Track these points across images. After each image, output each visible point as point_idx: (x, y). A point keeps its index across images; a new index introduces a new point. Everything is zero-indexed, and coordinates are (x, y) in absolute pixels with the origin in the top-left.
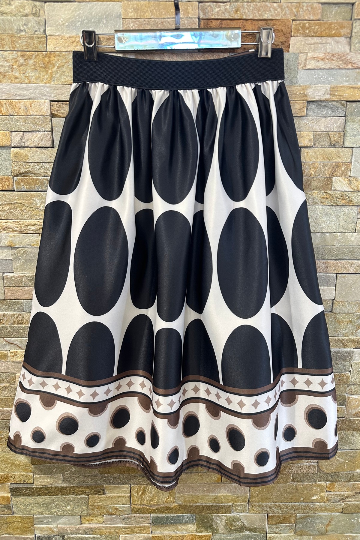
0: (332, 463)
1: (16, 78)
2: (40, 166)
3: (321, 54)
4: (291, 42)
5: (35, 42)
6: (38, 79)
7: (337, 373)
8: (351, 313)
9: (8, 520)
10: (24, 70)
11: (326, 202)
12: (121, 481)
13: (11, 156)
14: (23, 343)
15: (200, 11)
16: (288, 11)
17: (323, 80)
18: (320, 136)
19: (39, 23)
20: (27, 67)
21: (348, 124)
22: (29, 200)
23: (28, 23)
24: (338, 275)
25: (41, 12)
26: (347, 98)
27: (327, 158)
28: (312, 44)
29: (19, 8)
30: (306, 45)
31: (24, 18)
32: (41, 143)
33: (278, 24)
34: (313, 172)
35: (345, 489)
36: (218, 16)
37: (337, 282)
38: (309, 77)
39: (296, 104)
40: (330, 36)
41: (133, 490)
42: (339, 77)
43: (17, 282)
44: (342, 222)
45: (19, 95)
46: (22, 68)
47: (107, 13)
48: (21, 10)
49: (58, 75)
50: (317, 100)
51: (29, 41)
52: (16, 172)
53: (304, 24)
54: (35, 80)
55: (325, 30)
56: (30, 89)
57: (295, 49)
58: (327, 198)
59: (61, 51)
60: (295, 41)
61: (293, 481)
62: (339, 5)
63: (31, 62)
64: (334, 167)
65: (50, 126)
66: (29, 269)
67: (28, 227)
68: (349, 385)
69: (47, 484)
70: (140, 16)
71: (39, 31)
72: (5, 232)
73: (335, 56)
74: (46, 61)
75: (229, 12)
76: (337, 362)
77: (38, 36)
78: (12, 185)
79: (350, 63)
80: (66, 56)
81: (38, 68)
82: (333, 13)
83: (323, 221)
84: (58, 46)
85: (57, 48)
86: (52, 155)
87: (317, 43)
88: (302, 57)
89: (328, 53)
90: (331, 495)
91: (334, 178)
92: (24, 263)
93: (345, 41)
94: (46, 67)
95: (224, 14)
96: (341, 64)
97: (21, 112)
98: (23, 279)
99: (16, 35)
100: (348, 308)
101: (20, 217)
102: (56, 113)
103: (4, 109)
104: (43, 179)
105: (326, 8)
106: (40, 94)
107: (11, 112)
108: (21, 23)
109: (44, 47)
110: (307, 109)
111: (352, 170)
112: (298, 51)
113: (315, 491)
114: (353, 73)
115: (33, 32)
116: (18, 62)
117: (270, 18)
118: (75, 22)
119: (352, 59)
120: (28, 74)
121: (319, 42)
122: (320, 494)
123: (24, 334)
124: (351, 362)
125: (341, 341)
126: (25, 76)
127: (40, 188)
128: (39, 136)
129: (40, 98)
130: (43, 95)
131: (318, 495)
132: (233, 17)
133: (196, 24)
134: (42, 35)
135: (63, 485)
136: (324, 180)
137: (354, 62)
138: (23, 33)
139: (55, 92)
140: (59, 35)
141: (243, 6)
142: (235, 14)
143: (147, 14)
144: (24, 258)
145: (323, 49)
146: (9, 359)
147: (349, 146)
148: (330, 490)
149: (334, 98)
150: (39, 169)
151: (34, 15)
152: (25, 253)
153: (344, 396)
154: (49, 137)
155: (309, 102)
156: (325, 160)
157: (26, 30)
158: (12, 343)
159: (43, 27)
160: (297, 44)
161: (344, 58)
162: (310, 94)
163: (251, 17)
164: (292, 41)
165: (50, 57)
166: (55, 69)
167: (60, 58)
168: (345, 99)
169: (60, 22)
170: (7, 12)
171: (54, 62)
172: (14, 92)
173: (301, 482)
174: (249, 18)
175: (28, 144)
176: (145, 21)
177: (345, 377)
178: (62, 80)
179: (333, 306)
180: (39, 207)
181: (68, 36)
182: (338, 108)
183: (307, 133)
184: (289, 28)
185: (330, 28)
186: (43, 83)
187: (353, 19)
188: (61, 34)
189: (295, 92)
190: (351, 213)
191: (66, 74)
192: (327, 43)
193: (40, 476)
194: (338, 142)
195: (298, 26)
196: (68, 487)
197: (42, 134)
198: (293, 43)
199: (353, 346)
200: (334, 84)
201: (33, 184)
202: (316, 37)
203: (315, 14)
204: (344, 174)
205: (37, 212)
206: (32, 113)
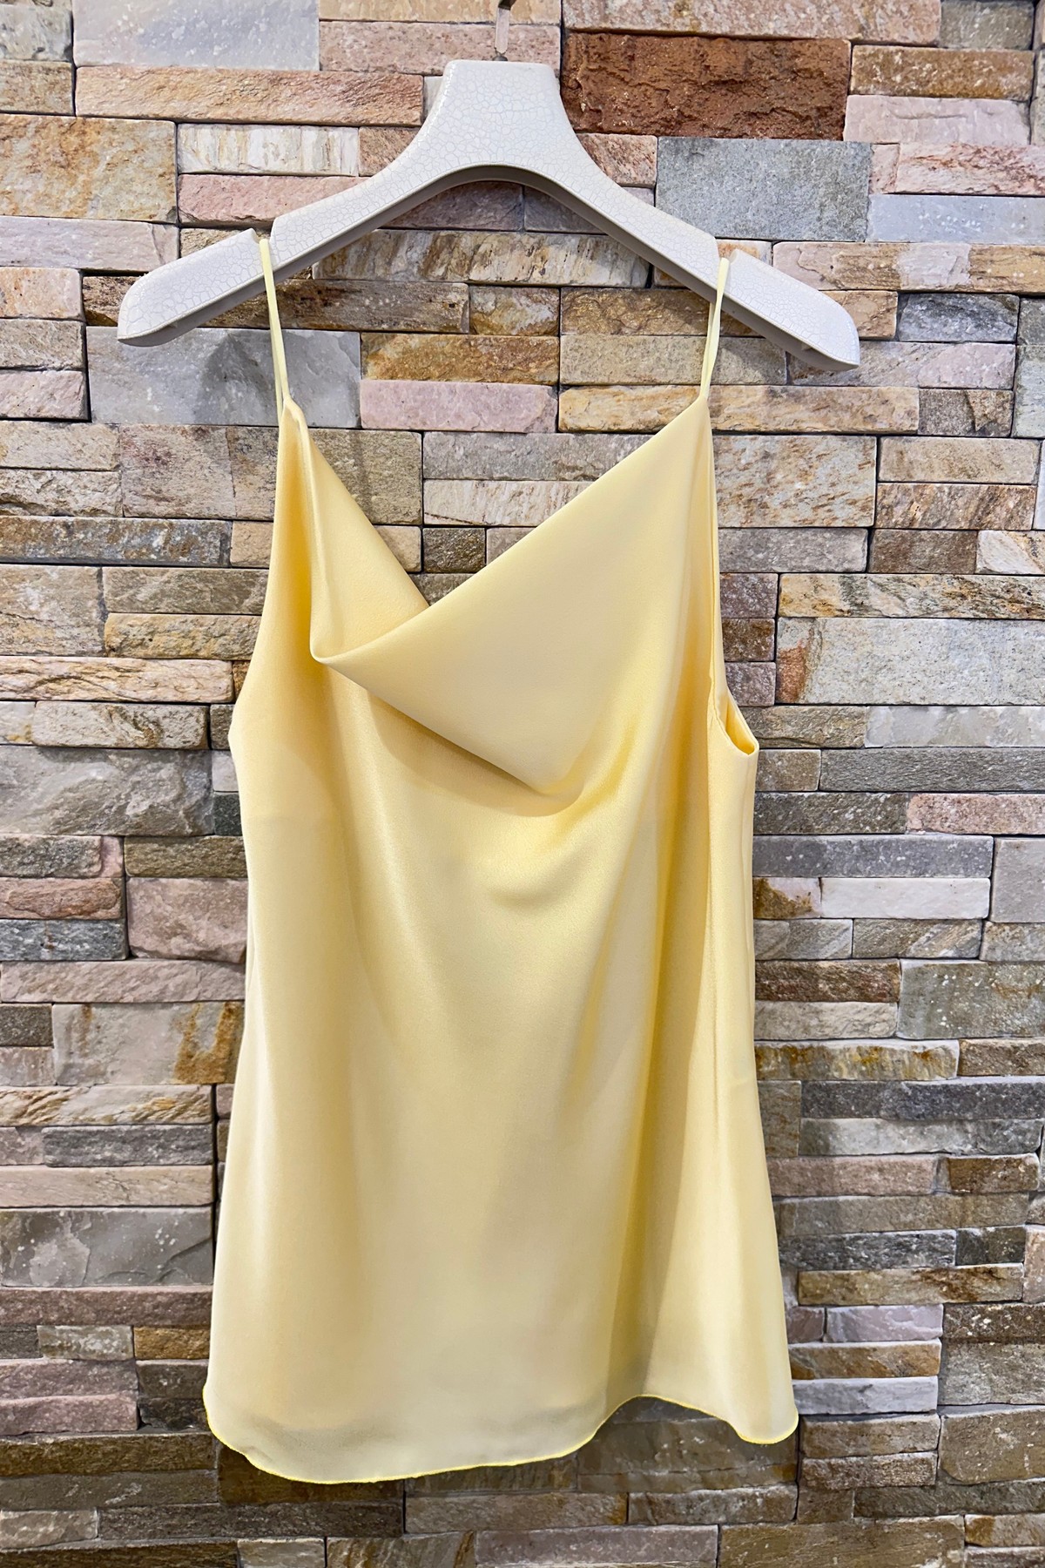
0: (983, 1450)
2: (43, 479)
3: (940, 147)
4: (847, 112)
5: (37, 83)
6: (42, 202)
7: (997, 1157)
8: (1041, 963)
12: (295, 1525)
15: (565, 5)
16: (840, 14)
17: (947, 229)
18: (940, 401)
19: (50, 24)
20: (8, 160)
21: (1025, 364)
22: (5, 589)
23: (15, 22)
24: (998, 840)
26: (1023, 285)
27: (963, 470)
28: (913, 118)
30: (895, 119)
31: (2, 7)
32: (47, 408)
33: (808, 53)
34: (919, 515)
35: (1024, 1536)
36: (623, 20)
37: (997, 864)
38: (903, 218)
39: (863, 299)
40: (966, 96)
41: (334, 1556)
42: (997, 221)
44: (1007, 671)
47: (272, 2)
49: (108, 191)
50: (931, 288)
51: (15, 81)
53: (889, 55)
54: (32, 205)
55: (951, 77)
56: (16, 231)
57: (861, 129)
58: (963, 597)
59: (121, 114)
60: (861, 107)
61: (858, 1513)
62: (993, 3)
63: (22, 146)
64: (982, 499)
65: (79, 352)
68: (1034, 1195)
69: (47, 1542)
70: (376, 12)
71: (51, 51)
73: (985, 153)
74: (70, 144)
75: (658, 12)
76: (997, 1120)
77: (47, 64)
79: (1031, 177)
80: (137, 132)
81: (44, 167)
82: (976, 26)
83: (951, 669)
84: (111, 98)
85: (106, 105)
86: (84, 445)
87: (930, 115)
88: (883, 156)
89: (964, 146)
90: (982, 1556)
91: (983, 534)
93: (1013, 113)
94: (69, 165)
95: (642, 17)
96: (1002, 180)
100: (1030, 945)
102: (98, 310)
104: (52, 523)
105: (954, 11)
106: (49, 248)
109: (66, 102)
110: (899, 316)
111: (1038, 508)
112: (870, 139)
113: (929, 1544)
114: (1038, 210)
115: (32, 52)
117: (785, 32)
118: (167, 24)
119: (1037, 167)
120: (12, 184)
121: (933, 112)
122: (944, 1554)
125: (1009, 1051)
127: (42, 551)
128: (43, 383)
129: (49, 261)
130: (57, 253)
131: (940, 1559)
132: (668, 25)
133: (551, 43)
134: (59, 64)
135: (99, 1543)
136: (954, 538)
137: (1040, 175)
139: (97, 244)
140: (114, 66)
142: (676, 17)
143: (398, 7)
145: (946, 134)
147: (1028, 435)
148: (977, 1542)
149: (982, 285)
150: (38, 491)
153: (1021, 1230)
154: (77, 385)
155: (905, 296)
156: (955, 476)
157: (9, 46)
159: (64, 37)
160: (867, 115)
161: (1012, 161)
162: (907, 268)
163: (725, 29)
164: (853, 106)
165: (84, 133)
166: (99, 171)
167: (116, 137)
168: (1015, 289)
169: (120, 23)
171: (95, 150)
173: (885, 1516)
174: (719, 32)
175: (4, 409)
176: (391, 28)
177: (1021, 1169)
178: (123, 207)
179: (982, 940)
180: (38, 613)
181: (146, 68)
182: (993, 315)
183: (899, 389)
184: (842, 65)
185: (967, 69)
186: (60, 214)
187: (1036, 45)
188: (122, 62)
189: (862, 263)
190: (1037, 645)
191: (134, 189)
192: (960, 116)
193: (23, 1513)
194: (995, 421)
195: (869, 60)
196: (117, 1551)
197: (53, 377)
198: (855, 112)
200: (983, 241)
201: (19, 537)
202: (924, 96)
203: (921, 27)
204: (1013, 522)
205: (28, 630)
206: (19, 308)
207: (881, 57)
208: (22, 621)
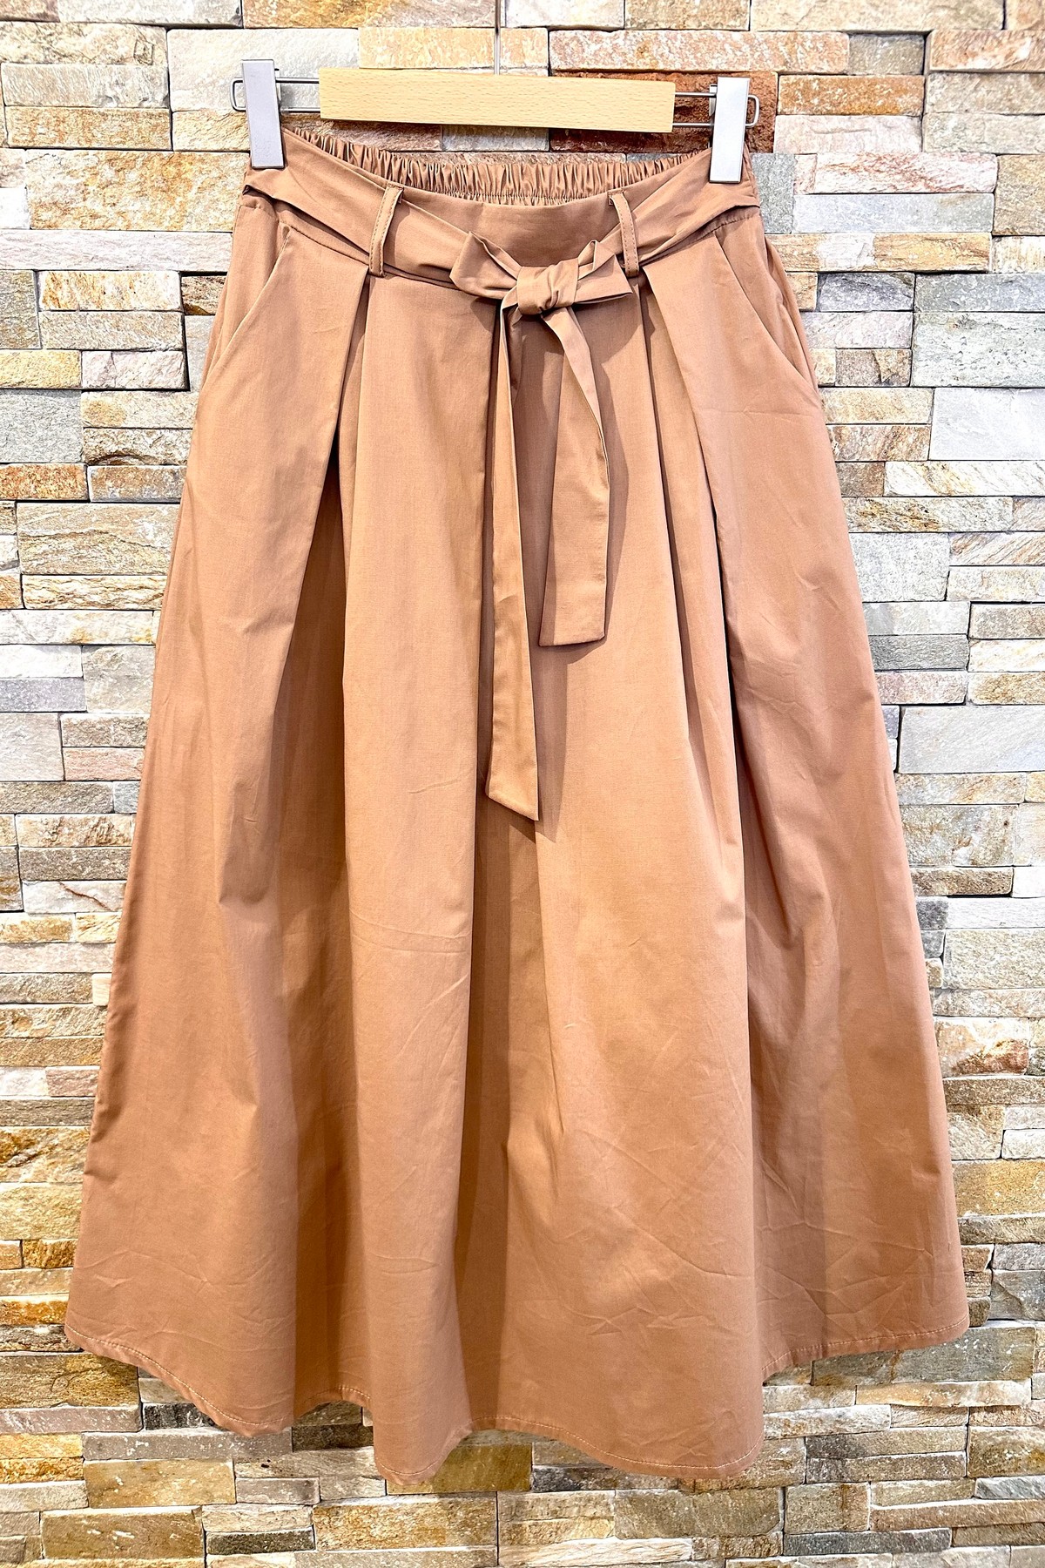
1: (94, 216)
2: (155, 437)
3: (850, 155)
4: (776, 130)
5: (143, 126)
6: (149, 219)
8: (940, 806)
9: (69, 1365)
10: (114, 196)
11: (871, 524)
13: (82, 414)
14: (110, 895)
15: (551, 51)
16: (768, 51)
17: (856, 222)
18: (853, 359)
19: (152, 79)
20: (122, 188)
21: (920, 328)
22: (127, 522)
23: (125, 79)
24: (903, 708)
25: (155, 52)
26: (917, 265)
27: (872, 414)
28: (828, 132)
29: (102, 41)
30: (813, 134)
31: (115, 67)
36: (598, 62)
37: (903, 728)
38: (821, 213)
40: (870, 112)
42: (896, 214)
43: (96, 736)
44: (911, 574)
45: (102, 260)
46: (109, 191)
47: (323, 55)
48: (107, 47)
49: (199, 210)
50: (843, 269)
51: (126, 125)
52: (94, 453)
53: (808, 84)
54: (141, 222)
55: (858, 99)
56: (130, 243)
57: (787, 143)
58: (873, 514)
59: (208, 149)
60: (787, 125)
62: (891, 38)
63: (133, 176)
64: (887, 437)
65: (180, 337)
66: (127, 701)
67: (126, 593)
68: (939, 991)
70: (404, 62)
71: (154, 100)
72: (66, 606)
73: (885, 160)
74: (169, 172)
75: (624, 54)
77: (151, 111)
78: (83, 486)
79: (922, 178)
80: (221, 163)
81: (150, 191)
82: (878, 56)
84: (200, 137)
85: (197, 142)
87: (841, 130)
88: (805, 164)
89: (868, 154)
91: (889, 465)
92: (113, 685)
93: (908, 126)
94: (169, 190)
95: (612, 59)
96: (898, 181)
97: (107, 301)
98: (112, 728)
99: (95, 110)
100: (931, 792)
101: (103, 568)
102: (193, 303)
103: (65, 294)
104: (162, 471)
105: (860, 45)
106: (155, 256)
107: (81, 303)
108: (109, 80)
109: (166, 140)
110: (819, 292)
111: (932, 443)
112: (795, 150)
114: (928, 204)
115: (138, 102)
116: (99, 177)
117: (724, 67)
119: (927, 170)
120: (125, 206)
121: (844, 127)
123: (114, 869)
124: (944, 931)
125: (916, 877)
126: (117, 210)
127: (155, 493)
128: (152, 361)
129: (156, 266)
130: (162, 259)
132: (632, 65)
134: (160, 110)
136: (866, 468)
137: (929, 176)
138: (112, 105)
139: (192, 251)
140: (201, 110)
141: (656, 38)
142: (638, 58)
143: (421, 58)
144: (113, 673)
145: (854, 144)
146: (74, 935)
147: (923, 385)
149: (884, 266)
150: (151, 446)
151: (140, 59)
152: (115, 659)
154: (179, 363)
155: (823, 275)
156: (866, 419)
157: (121, 97)
158: (82, 895)
159: (163, 88)
160: (792, 131)
161: (907, 166)
162: (824, 255)
163: (677, 67)
164: (781, 125)
165: (180, 164)
166: (191, 195)
167: (205, 166)
168: (910, 269)
169: (205, 76)
170: (71, 52)
171: (189, 177)
172: (90, 251)
174: (673, 69)
175: (122, 382)
177: (927, 970)
178: (211, 221)
180: (153, 541)
181: (226, 112)
182: (893, 289)
183: (819, 351)
184: (770, 92)
185: (870, 93)
186: (163, 228)
187: (926, 72)
188: (207, 107)
189: (788, 250)
190: (934, 552)
191: (219, 207)
192: (866, 130)
194: (897, 374)
195: (793, 87)
197: (160, 356)
198: (782, 129)
199: (947, 892)
200: (884, 228)
201: (137, 482)
202: (836, 114)
203: (833, 60)
204: (913, 455)
205: (146, 554)
206: (135, 304)
207: (802, 84)
208: (140, 548)
